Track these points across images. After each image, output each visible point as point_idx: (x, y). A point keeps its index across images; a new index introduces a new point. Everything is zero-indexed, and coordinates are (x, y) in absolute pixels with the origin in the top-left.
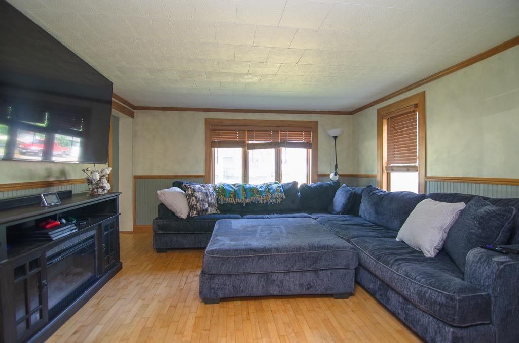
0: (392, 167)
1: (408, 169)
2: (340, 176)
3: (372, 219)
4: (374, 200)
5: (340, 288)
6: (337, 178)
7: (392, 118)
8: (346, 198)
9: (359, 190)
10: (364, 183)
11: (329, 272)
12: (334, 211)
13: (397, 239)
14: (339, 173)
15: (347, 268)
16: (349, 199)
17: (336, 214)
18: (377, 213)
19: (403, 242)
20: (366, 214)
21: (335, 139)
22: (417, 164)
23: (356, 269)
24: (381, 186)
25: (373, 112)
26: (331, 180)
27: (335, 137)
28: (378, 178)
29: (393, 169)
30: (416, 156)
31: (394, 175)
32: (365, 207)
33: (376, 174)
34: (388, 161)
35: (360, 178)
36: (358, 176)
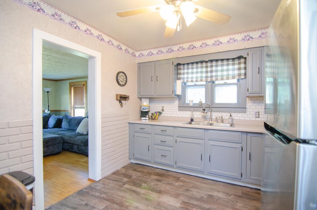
0: (75, 107)
1: (81, 108)
2: (51, 111)
3: (67, 128)
4: (68, 120)
5: (57, 150)
6: (49, 112)
7: (75, 87)
8: (55, 121)
9: (61, 117)
10: (63, 114)
11: (53, 146)
12: (49, 127)
13: (76, 132)
14: (50, 109)
15: (59, 143)
16: (56, 121)
17: (51, 128)
18: (69, 125)
19: (78, 132)
20: (65, 126)
21: (48, 93)
22: (84, 106)
23: (62, 143)
24: (71, 115)
25: (67, 84)
26: (46, 113)
27: (48, 92)
28: (70, 112)
29: (76, 108)
30: (84, 103)
31: (76, 110)
32: (64, 124)
33: (69, 109)
34: (74, 104)
35: (61, 112)
36: (60, 111)
